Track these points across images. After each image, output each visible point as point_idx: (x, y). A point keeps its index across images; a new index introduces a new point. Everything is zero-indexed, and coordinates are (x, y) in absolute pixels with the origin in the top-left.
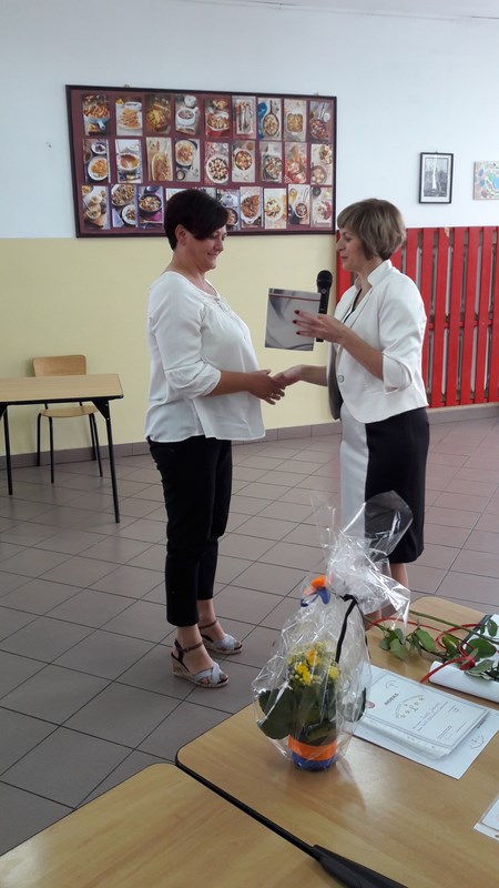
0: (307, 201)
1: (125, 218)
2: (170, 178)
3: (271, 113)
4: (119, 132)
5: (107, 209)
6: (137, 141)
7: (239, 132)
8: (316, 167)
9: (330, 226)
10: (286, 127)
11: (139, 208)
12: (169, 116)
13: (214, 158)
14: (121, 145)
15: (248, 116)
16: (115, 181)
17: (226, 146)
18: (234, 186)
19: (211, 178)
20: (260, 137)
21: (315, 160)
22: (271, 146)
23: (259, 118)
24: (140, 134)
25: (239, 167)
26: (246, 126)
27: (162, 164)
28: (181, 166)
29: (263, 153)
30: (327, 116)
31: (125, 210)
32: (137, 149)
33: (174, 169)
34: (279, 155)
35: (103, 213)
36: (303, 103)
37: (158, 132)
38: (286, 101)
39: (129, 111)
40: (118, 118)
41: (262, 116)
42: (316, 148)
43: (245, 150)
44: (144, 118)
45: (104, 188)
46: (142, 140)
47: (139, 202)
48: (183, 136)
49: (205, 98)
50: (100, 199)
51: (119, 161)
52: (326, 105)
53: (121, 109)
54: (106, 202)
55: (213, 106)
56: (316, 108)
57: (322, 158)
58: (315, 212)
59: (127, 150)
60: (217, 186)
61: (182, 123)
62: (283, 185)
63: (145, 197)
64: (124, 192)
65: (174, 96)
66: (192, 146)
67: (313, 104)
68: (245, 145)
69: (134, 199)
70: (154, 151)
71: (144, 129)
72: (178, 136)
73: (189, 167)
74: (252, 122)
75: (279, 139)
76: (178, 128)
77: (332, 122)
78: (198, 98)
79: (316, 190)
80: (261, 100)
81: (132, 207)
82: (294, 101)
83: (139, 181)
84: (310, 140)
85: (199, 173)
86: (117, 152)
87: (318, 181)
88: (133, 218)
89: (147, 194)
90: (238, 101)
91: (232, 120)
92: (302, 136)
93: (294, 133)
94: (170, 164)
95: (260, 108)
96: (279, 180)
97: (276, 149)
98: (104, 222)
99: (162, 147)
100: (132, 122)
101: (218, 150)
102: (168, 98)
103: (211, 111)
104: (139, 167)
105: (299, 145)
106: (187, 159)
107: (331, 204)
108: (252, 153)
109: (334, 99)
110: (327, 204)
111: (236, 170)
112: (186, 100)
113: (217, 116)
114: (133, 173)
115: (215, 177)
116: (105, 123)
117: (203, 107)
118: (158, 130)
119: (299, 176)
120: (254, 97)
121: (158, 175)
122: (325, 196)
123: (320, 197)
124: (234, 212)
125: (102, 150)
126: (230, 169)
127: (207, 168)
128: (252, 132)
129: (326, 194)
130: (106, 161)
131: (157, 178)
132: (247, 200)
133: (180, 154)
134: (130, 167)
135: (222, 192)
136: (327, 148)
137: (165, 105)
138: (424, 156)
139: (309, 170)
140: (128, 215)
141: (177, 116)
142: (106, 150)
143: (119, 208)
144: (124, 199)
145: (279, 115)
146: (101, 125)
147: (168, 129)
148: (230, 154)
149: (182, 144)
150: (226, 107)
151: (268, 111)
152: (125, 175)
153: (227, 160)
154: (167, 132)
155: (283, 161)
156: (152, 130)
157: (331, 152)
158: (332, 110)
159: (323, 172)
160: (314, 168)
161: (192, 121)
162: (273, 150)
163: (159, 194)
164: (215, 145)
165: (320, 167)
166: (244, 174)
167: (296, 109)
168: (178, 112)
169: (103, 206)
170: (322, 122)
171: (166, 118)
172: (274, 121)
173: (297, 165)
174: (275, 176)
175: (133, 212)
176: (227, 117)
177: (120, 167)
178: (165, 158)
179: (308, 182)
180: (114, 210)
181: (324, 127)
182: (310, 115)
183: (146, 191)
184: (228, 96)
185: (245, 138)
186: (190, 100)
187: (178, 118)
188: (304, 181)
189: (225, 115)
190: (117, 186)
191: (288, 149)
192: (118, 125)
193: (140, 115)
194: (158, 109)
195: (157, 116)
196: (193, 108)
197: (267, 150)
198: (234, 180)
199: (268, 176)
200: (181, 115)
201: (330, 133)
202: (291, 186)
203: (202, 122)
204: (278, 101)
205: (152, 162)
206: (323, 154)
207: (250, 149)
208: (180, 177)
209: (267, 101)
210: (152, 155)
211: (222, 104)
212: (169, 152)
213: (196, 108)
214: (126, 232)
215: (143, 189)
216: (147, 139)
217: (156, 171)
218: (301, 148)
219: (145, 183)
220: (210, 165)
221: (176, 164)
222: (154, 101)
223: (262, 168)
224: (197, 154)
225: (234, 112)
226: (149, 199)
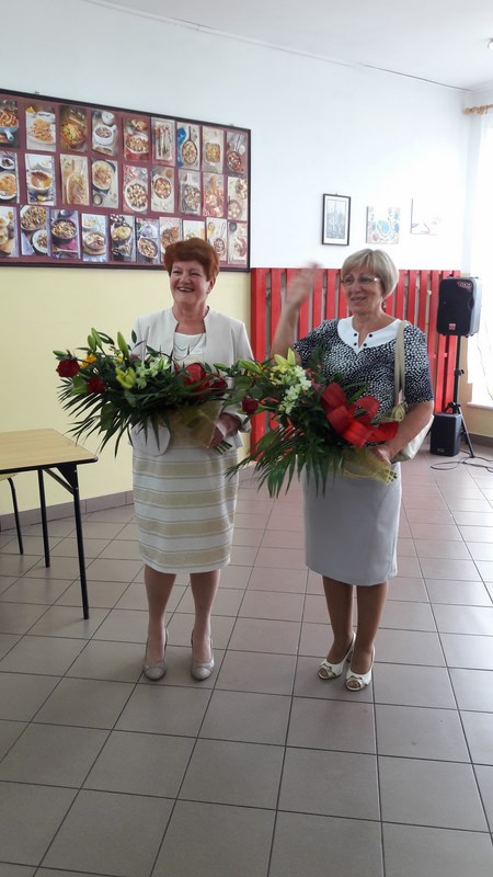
0: (224, 237)
1: (36, 245)
2: (85, 201)
3: (190, 140)
4: (30, 145)
5: (16, 234)
6: (49, 158)
7: (158, 157)
8: (234, 201)
9: (246, 263)
10: (204, 156)
11: (52, 235)
12: (86, 132)
13: (132, 183)
14: (32, 161)
15: (166, 141)
16: (24, 202)
17: (145, 171)
18: (154, 216)
19: (130, 205)
20: (179, 165)
21: (232, 193)
22: (190, 175)
23: (178, 143)
24: (53, 150)
25: (159, 195)
26: (165, 151)
27: (76, 185)
28: (97, 190)
29: (182, 182)
30: (242, 149)
31: (36, 236)
32: (50, 166)
33: (91, 193)
34: (197, 185)
35: (10, 237)
36: (220, 132)
37: (73, 149)
38: (205, 128)
39: (41, 122)
40: (29, 130)
41: (181, 142)
42: (232, 180)
43: (164, 177)
44: (59, 131)
45: (11, 209)
46: (56, 156)
47: (51, 228)
48: (100, 156)
49: (123, 116)
50: (7, 221)
51: (29, 179)
52: (242, 137)
53: (32, 119)
54: (14, 225)
55: (132, 126)
56: (232, 139)
57: (238, 192)
58: (231, 248)
59: (39, 167)
60: (137, 215)
61: (100, 142)
62: (201, 218)
63: (58, 221)
64: (35, 214)
65: (90, 110)
66: (110, 169)
67: (230, 134)
68: (164, 172)
69: (46, 224)
70: (69, 170)
71: (58, 144)
72: (95, 155)
73: (106, 191)
74: (171, 147)
75: (198, 168)
76: (95, 146)
77: (247, 156)
78: (116, 116)
79: (233, 224)
80: (180, 125)
81: (44, 233)
82: (212, 130)
83: (52, 204)
84: (227, 172)
85: (117, 199)
86: (27, 168)
87: (235, 216)
88: (45, 245)
89: (61, 219)
90: (158, 123)
91: (151, 143)
92: (219, 166)
93: (212, 164)
94: (86, 186)
95: (179, 133)
96: (198, 212)
97: (194, 179)
98: (11, 249)
99: (77, 167)
100: (42, 134)
101: (137, 175)
102: (84, 112)
103: (130, 131)
104: (52, 187)
105: (217, 176)
106: (104, 182)
107: (246, 240)
108: (172, 181)
109: (249, 132)
110: (242, 240)
111: (155, 199)
112: (104, 117)
113: (136, 137)
114: (45, 194)
115: (133, 205)
116: (13, 134)
117: (121, 127)
118: (73, 147)
119: (217, 210)
120: (173, 121)
121: (73, 198)
122: (241, 232)
123: (236, 233)
124: (154, 244)
125: (9, 165)
126: (149, 197)
127: (126, 194)
128: (171, 158)
129: (242, 229)
130: (15, 177)
131: (72, 201)
132: (166, 232)
133: (97, 175)
134: (41, 187)
135: (142, 222)
136: (242, 182)
137: (81, 119)
138: (327, 197)
139: (226, 204)
140: (39, 241)
141: (94, 133)
142: (14, 164)
143: (29, 233)
144: (35, 223)
145: (197, 143)
146: (9, 135)
147: (83, 147)
148: (150, 181)
149: (99, 165)
150: (145, 129)
151: (187, 138)
152: (36, 194)
153: (146, 186)
154: (83, 150)
155: (202, 193)
156: (65, 146)
157: (245, 187)
158: (247, 143)
159: (239, 207)
160: (230, 202)
161: (110, 140)
162: (191, 180)
163: (75, 219)
164: (133, 169)
165: (236, 202)
166: (164, 203)
167: (214, 138)
168: (95, 129)
169: (10, 230)
170: (238, 154)
171: (82, 134)
172: (193, 148)
173: (215, 198)
174: (194, 208)
175: (44, 239)
176: (146, 139)
177: (30, 186)
178: (81, 178)
179: (225, 216)
180: (23, 235)
181: (239, 159)
182: (227, 147)
183: (59, 215)
184: (148, 116)
185: (164, 164)
186: (108, 117)
187: (96, 137)
188: (221, 215)
189: (144, 137)
190: (26, 208)
191: (206, 179)
192: (29, 137)
193: (53, 127)
194: (72, 123)
195: (72, 131)
196: (111, 126)
197: (186, 179)
198: (153, 208)
199: (187, 207)
200: (98, 132)
201: (245, 167)
202: (209, 220)
203: (121, 141)
204: (196, 127)
205: (67, 182)
206: (239, 188)
207: (169, 176)
208: (97, 201)
209: (186, 127)
210: (67, 174)
211: (141, 125)
212: (84, 173)
213: (114, 127)
214: (36, 262)
215: (56, 213)
216: (62, 156)
217: (71, 193)
218: (219, 179)
219: (59, 205)
220: (129, 191)
221: (92, 187)
222: (68, 115)
223: (182, 199)
224: (115, 177)
225: (153, 135)
226: (63, 224)
